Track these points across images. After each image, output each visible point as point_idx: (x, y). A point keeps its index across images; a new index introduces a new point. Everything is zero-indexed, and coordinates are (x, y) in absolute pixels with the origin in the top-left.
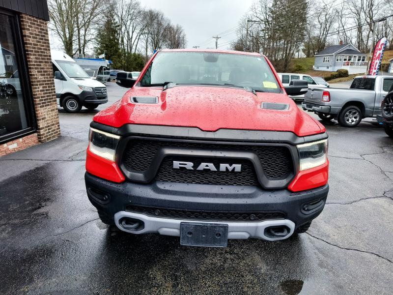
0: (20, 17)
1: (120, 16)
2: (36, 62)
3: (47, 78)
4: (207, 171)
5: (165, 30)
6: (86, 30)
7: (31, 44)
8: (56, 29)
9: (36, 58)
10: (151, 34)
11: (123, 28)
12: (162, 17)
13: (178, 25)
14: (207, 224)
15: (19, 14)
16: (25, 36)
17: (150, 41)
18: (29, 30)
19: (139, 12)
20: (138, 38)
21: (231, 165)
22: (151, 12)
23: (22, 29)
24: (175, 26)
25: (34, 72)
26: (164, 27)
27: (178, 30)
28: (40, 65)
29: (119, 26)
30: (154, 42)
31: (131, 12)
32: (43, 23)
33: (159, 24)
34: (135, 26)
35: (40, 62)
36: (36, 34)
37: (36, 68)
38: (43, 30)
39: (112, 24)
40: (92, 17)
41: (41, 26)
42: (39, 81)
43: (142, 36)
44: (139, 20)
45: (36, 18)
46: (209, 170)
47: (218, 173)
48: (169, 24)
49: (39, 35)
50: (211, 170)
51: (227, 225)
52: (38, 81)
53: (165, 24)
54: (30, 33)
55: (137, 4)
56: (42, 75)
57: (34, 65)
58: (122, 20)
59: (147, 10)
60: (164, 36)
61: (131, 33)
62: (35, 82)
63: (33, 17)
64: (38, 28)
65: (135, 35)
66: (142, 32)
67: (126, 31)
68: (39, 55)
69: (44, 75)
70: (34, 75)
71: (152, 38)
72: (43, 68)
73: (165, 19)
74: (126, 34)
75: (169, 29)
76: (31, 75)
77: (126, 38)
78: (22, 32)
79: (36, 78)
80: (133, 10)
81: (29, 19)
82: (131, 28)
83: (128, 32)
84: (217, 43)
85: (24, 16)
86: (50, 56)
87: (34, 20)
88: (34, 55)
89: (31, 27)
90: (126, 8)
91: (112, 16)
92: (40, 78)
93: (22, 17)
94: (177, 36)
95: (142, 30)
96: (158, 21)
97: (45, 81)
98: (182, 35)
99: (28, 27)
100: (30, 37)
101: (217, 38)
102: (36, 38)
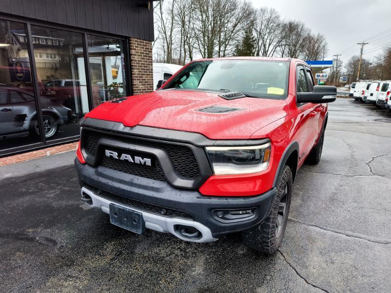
0: (129, 40)
1: (259, 31)
2: (139, 74)
3: (148, 87)
4: (126, 161)
5: (304, 40)
6: (225, 47)
7: (136, 60)
8: (198, 47)
9: (139, 72)
10: (289, 45)
11: (261, 42)
12: (302, 27)
13: (319, 34)
14: (127, 209)
15: (129, 38)
16: (132, 55)
17: (287, 52)
18: (135, 49)
19: (278, 25)
20: (273, 50)
21: (143, 159)
22: (290, 24)
23: (130, 49)
24: (316, 36)
25: (136, 82)
26: (304, 37)
27: (319, 39)
28: (143, 77)
29: (256, 40)
30: (291, 53)
31: (270, 26)
32: (148, 44)
33: (298, 35)
34: (272, 39)
35: (142, 74)
36: (141, 53)
37: (138, 80)
38: (148, 49)
39: (250, 39)
40: (232, 34)
41: (146, 46)
42: (140, 90)
43: (278, 48)
44: (278, 32)
45: (143, 40)
46: (127, 160)
47: (134, 164)
48: (308, 34)
49: (143, 53)
50: (129, 161)
51: (142, 213)
52: (138, 90)
53: (304, 34)
54: (136, 52)
55: (277, 17)
56: (142, 85)
57: (137, 77)
58: (260, 34)
59: (287, 21)
60: (302, 46)
61: (267, 46)
62: (136, 90)
63: (140, 39)
64: (143, 48)
65: (271, 47)
66: (279, 44)
67: (263, 45)
68: (142, 69)
69: (145, 85)
70: (136, 85)
71: (289, 49)
72: (145, 80)
73: (305, 29)
74: (263, 47)
75: (309, 39)
76: (133, 85)
77: (262, 51)
78: (130, 52)
79: (138, 87)
80: (272, 24)
81: (136, 41)
82: (268, 41)
83: (265, 46)
84: (362, 50)
85: (132, 39)
86: (152, 70)
87: (140, 42)
88: (137, 69)
89: (137, 47)
90: (265, 23)
91: (251, 32)
92: (141, 87)
93: (131, 40)
94: (316, 45)
95: (279, 42)
96: (297, 32)
97: (145, 90)
98: (323, 43)
99: (135, 48)
100: (136, 55)
101: (364, 44)
102: (141, 56)
